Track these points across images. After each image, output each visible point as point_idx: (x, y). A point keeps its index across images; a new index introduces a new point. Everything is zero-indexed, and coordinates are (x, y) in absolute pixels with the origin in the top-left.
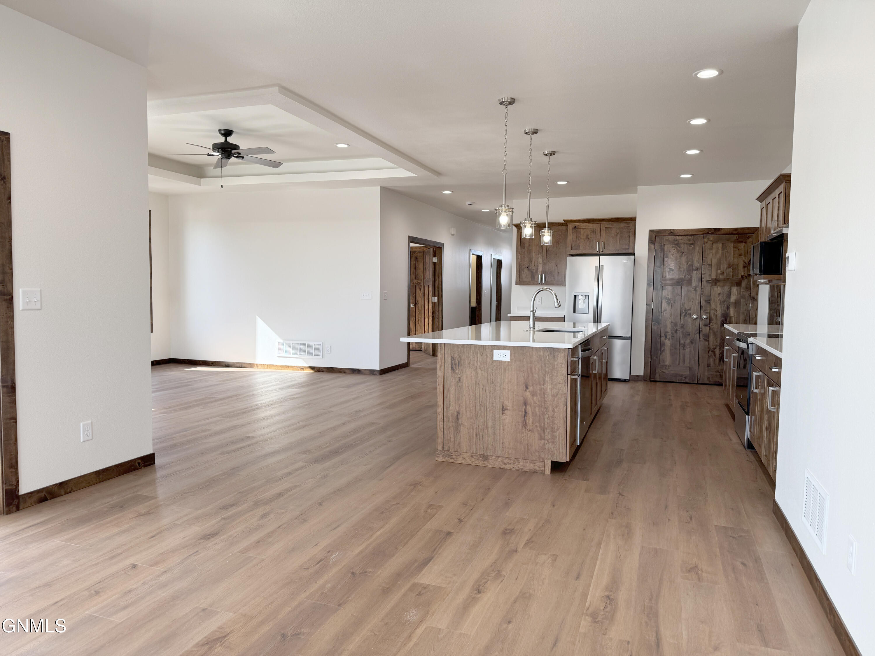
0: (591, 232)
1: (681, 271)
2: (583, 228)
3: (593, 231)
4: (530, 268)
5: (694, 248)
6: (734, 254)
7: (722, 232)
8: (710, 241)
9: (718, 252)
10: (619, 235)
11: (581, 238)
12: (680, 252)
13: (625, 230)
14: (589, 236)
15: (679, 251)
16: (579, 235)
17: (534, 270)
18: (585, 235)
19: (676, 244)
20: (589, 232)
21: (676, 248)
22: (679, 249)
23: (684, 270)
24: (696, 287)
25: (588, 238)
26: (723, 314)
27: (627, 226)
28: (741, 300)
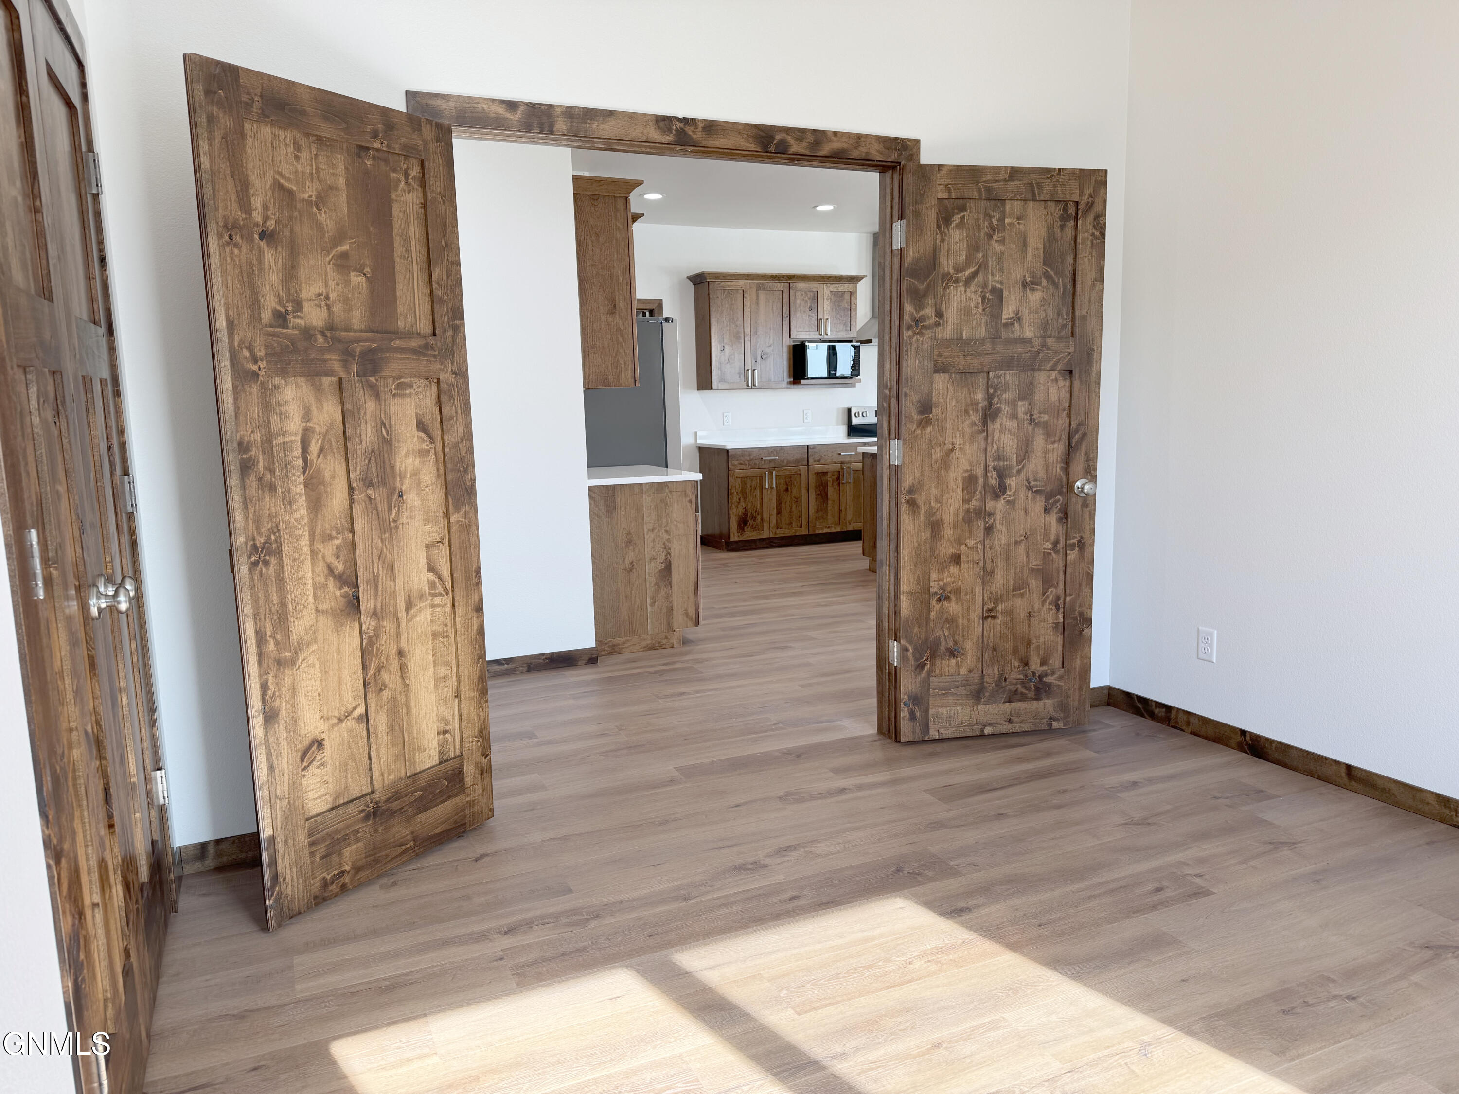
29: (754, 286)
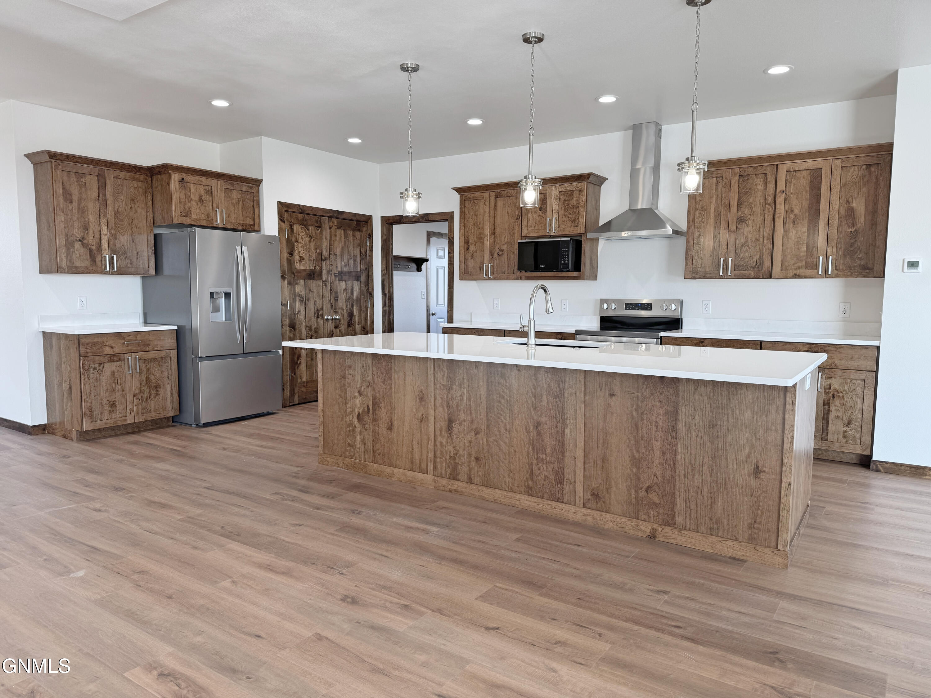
0: (206, 191)
1: (311, 261)
2: (193, 183)
3: (208, 191)
4: (85, 241)
5: (321, 232)
6: (353, 244)
7: (345, 216)
8: (335, 225)
9: (341, 240)
10: (241, 203)
11: (191, 199)
12: (309, 236)
13: (247, 197)
14: (203, 198)
15: (308, 234)
16: (189, 194)
17: (92, 245)
18: (197, 195)
19: (304, 225)
20: (202, 192)
21: (305, 230)
22: (307, 231)
23: (314, 260)
24: (326, 281)
25: (201, 199)
26: (349, 313)
27: (250, 190)
28: (362, 296)
29: (493, 194)
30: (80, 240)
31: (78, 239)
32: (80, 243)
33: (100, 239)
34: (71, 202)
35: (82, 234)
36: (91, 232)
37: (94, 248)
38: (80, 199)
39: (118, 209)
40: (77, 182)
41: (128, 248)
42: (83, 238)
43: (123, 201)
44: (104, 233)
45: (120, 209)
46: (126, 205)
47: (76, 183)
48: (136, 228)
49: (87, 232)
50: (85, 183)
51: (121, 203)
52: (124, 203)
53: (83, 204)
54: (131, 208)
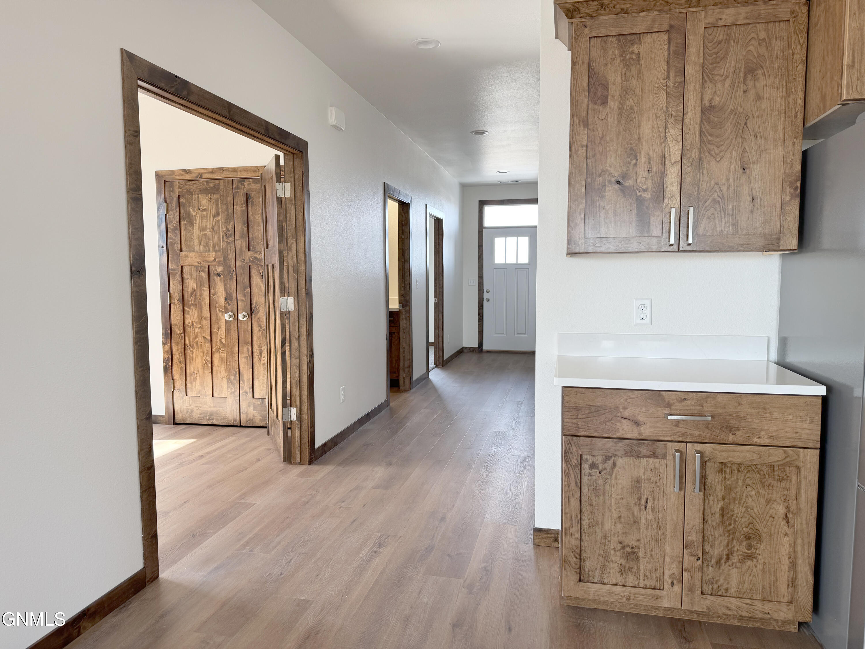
4: (629, 183)
17: (644, 191)
30: (618, 182)
31: (613, 180)
32: (617, 186)
33: (663, 175)
34: (605, 102)
35: (624, 168)
36: (642, 160)
37: (648, 195)
38: (626, 92)
39: (711, 100)
40: (621, 55)
41: (728, 189)
42: (625, 176)
43: (727, 77)
44: (673, 160)
45: (717, 99)
46: (732, 85)
47: (618, 58)
48: (756, 137)
49: (634, 162)
50: (639, 55)
51: (719, 85)
52: (728, 82)
53: (630, 102)
54: (745, 92)
